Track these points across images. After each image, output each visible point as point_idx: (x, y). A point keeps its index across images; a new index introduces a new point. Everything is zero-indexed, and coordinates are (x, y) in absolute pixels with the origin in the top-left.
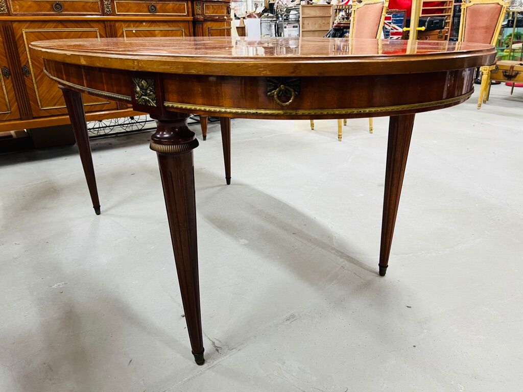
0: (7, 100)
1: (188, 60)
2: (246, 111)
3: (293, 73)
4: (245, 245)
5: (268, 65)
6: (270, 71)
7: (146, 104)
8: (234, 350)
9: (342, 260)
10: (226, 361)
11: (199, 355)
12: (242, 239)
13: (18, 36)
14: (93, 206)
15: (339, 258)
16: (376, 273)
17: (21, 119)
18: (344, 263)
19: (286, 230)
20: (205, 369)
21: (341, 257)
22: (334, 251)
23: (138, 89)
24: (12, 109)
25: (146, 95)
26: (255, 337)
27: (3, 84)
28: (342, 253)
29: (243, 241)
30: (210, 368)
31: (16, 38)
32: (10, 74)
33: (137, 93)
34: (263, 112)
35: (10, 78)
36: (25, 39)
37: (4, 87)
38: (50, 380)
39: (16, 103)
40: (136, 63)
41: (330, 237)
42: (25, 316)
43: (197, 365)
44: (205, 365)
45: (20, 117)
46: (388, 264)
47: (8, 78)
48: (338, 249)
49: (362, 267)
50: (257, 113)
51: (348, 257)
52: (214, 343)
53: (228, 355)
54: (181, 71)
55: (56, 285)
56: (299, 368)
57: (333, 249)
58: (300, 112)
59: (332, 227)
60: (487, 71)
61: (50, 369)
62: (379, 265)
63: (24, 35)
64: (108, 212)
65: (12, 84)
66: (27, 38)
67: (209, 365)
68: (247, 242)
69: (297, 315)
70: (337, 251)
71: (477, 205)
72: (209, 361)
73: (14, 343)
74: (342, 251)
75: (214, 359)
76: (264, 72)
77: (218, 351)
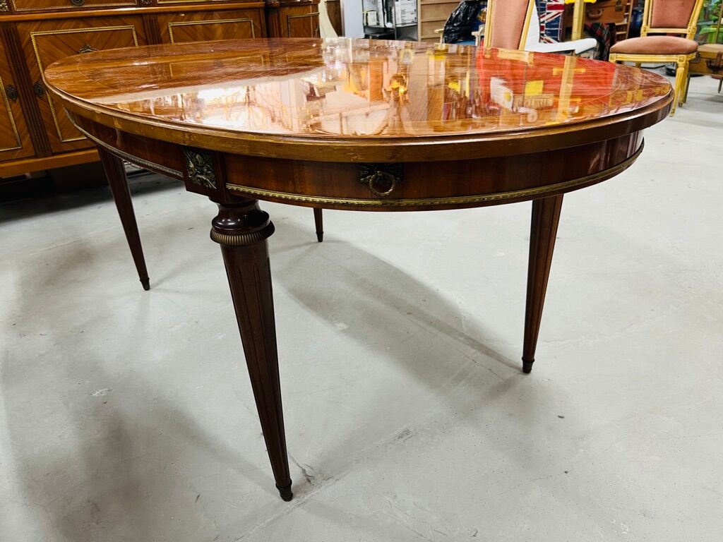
0: (16, 132)
1: (255, 139)
2: (333, 200)
3: (391, 158)
4: (344, 331)
5: (359, 149)
6: (363, 155)
7: (202, 184)
8: (330, 480)
9: (473, 351)
10: (321, 494)
11: (285, 488)
12: (339, 322)
13: (25, 42)
14: (139, 279)
15: (469, 348)
16: (517, 368)
17: (36, 157)
18: (475, 356)
19: (398, 309)
20: (292, 507)
21: (473, 347)
22: (462, 339)
23: (192, 166)
24: (24, 144)
25: (202, 174)
26: (358, 462)
27: (9, 109)
28: (473, 340)
29: (342, 326)
30: (299, 505)
31: (23, 45)
32: (18, 96)
33: (191, 170)
34: (355, 202)
35: (18, 100)
36: (35, 46)
37: (10, 113)
38: (97, 523)
39: (29, 135)
40: (187, 137)
41: (458, 318)
42: (60, 436)
43: (281, 500)
44: (294, 501)
45: (33, 154)
46: (535, 357)
47: (15, 101)
48: (468, 335)
49: (499, 361)
50: (347, 203)
51: (482, 346)
52: (304, 471)
53: (323, 487)
54: (246, 152)
55: (97, 393)
56: (414, 503)
57: (462, 335)
58: (405, 202)
59: (460, 303)
60: (684, 62)
61: (96, 508)
62: (523, 359)
63: (33, 40)
64: (160, 287)
65: (21, 110)
66: (37, 45)
67: (298, 501)
68: (345, 327)
69: (412, 430)
70: (468, 338)
71: (660, 265)
72: (298, 495)
73: (48, 474)
74: (473, 337)
75: (305, 492)
76: (355, 157)
77: (309, 481)
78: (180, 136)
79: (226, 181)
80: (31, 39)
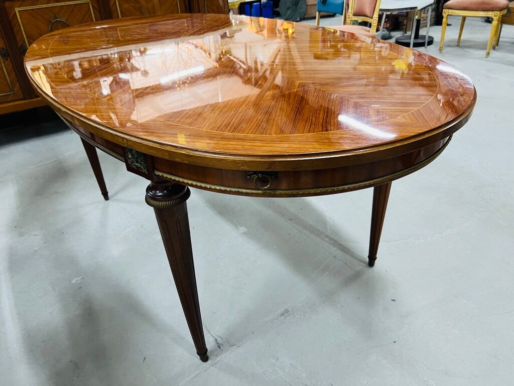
0: (9, 81)
1: (173, 150)
2: (228, 189)
3: (268, 168)
4: (244, 233)
5: (245, 162)
6: (248, 166)
7: (138, 169)
8: (234, 347)
9: (334, 249)
10: (228, 357)
11: (203, 354)
12: (241, 226)
13: (12, 15)
14: (101, 192)
15: (332, 246)
16: (364, 262)
17: (24, 99)
18: (336, 253)
19: (283, 216)
20: (208, 366)
21: (334, 245)
22: (327, 239)
23: (130, 156)
24: (15, 90)
25: (137, 162)
26: (253, 333)
27: (3, 65)
28: (335, 241)
29: (243, 229)
30: (213, 365)
31: (11, 18)
32: (8, 55)
33: (130, 159)
34: (244, 191)
35: (9, 59)
36: (19, 20)
37: (4, 68)
38: (78, 377)
39: (18, 84)
40: (125, 141)
41: (325, 223)
42: (50, 313)
43: (201, 361)
44: (209, 362)
45: (22, 97)
46: (377, 256)
47: (7, 60)
48: (332, 236)
49: (353, 257)
50: (239, 191)
51: (341, 245)
52: (216, 340)
53: (229, 352)
55: (74, 280)
56: (291, 364)
57: (327, 236)
58: (278, 192)
59: (327, 211)
60: (497, 17)
61: (76, 366)
62: (369, 257)
63: (17, 14)
65: (11, 66)
66: (20, 17)
67: (212, 362)
68: (246, 230)
69: (290, 309)
70: (331, 239)
71: (470, 181)
72: (212, 358)
73: (43, 341)
74: (335, 239)
75: (217, 355)
76: (243, 167)
77: (220, 347)
78: (120, 140)
79: (155, 169)
80: (16, 13)
